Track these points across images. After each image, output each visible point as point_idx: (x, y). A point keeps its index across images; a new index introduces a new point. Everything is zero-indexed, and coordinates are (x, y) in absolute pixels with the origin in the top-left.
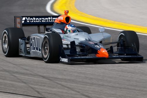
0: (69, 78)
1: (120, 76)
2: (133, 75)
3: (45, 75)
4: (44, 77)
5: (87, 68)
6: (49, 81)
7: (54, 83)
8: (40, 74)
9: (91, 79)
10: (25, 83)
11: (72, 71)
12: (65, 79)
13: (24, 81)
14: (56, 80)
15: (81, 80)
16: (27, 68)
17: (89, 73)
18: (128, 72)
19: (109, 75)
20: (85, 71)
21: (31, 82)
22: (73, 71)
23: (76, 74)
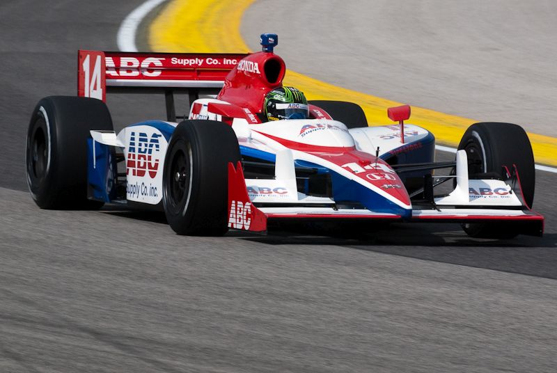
0: (205, 341)
1: (424, 340)
2: (481, 337)
3: (102, 325)
4: (98, 335)
5: (282, 304)
6: (120, 352)
7: (142, 362)
8: (84, 322)
9: (302, 348)
10: (17, 358)
11: (218, 314)
12: (190, 348)
13: (14, 350)
14: (149, 350)
15: (255, 352)
16: (28, 294)
17: (294, 322)
18: (456, 325)
19: (379, 335)
20: (277, 314)
21: (41, 354)
22: (225, 313)
23: (237, 327)
